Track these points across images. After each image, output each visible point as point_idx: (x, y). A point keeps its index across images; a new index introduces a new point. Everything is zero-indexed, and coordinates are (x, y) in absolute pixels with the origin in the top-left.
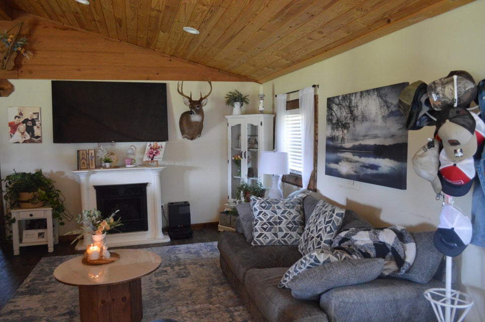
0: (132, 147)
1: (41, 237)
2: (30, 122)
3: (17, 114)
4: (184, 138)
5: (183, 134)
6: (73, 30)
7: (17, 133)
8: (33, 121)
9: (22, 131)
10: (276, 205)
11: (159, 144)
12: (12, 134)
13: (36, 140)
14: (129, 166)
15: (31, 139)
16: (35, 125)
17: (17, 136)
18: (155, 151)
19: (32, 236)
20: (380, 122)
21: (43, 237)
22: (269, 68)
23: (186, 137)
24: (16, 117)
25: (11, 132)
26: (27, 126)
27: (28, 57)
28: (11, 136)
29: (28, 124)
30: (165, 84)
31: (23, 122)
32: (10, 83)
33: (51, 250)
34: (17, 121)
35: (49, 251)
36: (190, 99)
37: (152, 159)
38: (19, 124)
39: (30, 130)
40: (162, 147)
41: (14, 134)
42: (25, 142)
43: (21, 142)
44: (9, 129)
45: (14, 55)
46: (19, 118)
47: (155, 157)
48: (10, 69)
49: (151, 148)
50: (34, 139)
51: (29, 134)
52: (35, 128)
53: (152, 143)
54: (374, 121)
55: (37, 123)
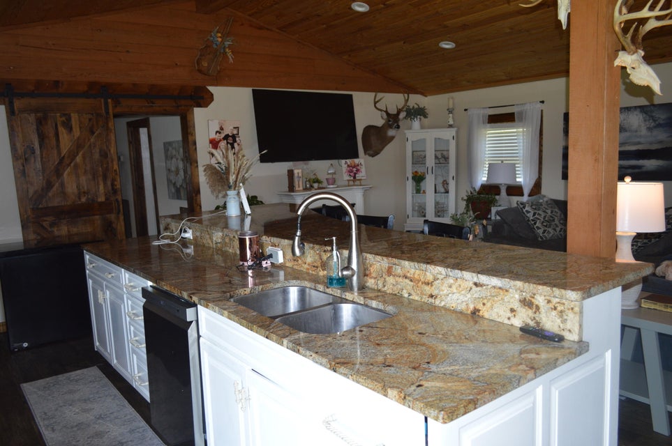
2: (231, 138)
4: (366, 155)
6: (268, 29)
8: (234, 137)
11: (357, 161)
14: (332, 186)
16: (236, 142)
18: (355, 169)
20: (644, 132)
24: (217, 132)
29: (228, 141)
30: (351, 96)
31: (224, 139)
32: (209, 91)
34: (218, 137)
36: (386, 112)
37: (355, 177)
38: (220, 140)
40: (362, 165)
45: (220, 58)
46: (220, 133)
47: (357, 175)
49: (348, 166)
52: (236, 145)
53: (348, 161)
54: (636, 131)
55: (237, 139)
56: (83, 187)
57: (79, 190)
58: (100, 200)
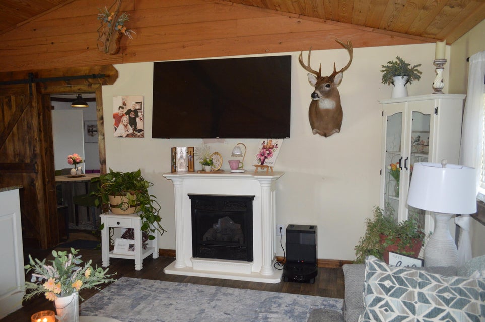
0: (240, 145)
1: (131, 249)
2: (133, 113)
3: (121, 104)
4: (314, 134)
5: (313, 129)
7: (121, 126)
8: (136, 112)
9: (126, 124)
10: (417, 290)
11: (274, 141)
12: (116, 127)
13: (139, 134)
15: (133, 133)
16: (138, 117)
17: (121, 130)
18: (268, 152)
19: (123, 247)
21: (133, 250)
22: (452, 7)
23: (317, 133)
24: (120, 107)
25: (115, 124)
26: (130, 117)
27: (131, 36)
28: (116, 129)
29: (131, 116)
30: (290, 57)
31: (126, 113)
32: (115, 69)
33: (138, 267)
34: (120, 112)
35: (136, 269)
36: (318, 75)
37: (263, 163)
38: (123, 115)
39: (133, 122)
40: (276, 147)
41: (118, 127)
42: (128, 136)
43: (124, 136)
44: (113, 121)
45: (116, 36)
46: (123, 108)
47: (266, 160)
48: (113, 52)
49: (264, 148)
50: (137, 133)
51: (132, 127)
52: (138, 120)
53: (266, 140)
55: (140, 114)
56: (17, 151)
57: (14, 152)
58: (26, 161)
